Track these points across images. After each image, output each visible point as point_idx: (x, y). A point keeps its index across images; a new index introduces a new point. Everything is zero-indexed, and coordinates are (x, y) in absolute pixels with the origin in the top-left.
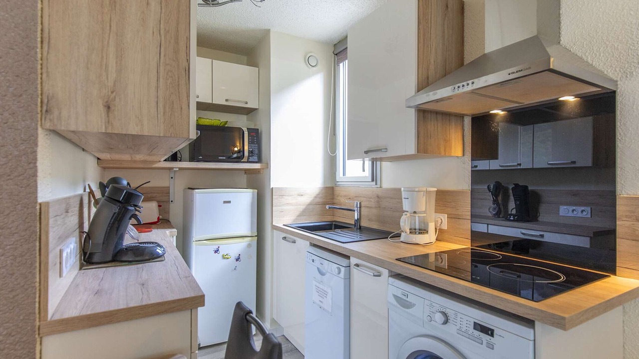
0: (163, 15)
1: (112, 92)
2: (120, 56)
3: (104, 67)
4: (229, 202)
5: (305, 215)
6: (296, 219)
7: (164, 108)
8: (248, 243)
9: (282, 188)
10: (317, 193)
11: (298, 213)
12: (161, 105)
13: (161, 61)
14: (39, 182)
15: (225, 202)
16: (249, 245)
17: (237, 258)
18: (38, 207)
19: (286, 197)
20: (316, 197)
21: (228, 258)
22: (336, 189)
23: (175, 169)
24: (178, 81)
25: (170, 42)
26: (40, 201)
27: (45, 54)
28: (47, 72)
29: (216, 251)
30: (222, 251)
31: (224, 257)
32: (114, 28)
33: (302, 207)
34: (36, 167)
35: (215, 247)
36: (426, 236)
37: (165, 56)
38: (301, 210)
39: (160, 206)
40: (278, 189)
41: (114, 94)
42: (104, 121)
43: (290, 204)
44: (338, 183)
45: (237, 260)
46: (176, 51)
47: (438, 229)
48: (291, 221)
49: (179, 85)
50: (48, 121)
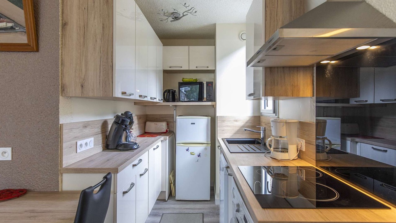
0: (102, 44)
1: (84, 80)
2: (86, 65)
3: (81, 71)
4: (194, 124)
5: (239, 134)
6: (232, 136)
7: (102, 84)
8: (205, 147)
9: (223, 116)
10: (248, 120)
11: (234, 132)
12: (101, 83)
13: (101, 64)
14: (60, 116)
15: (192, 124)
16: (206, 149)
17: (198, 155)
18: (59, 126)
19: (226, 122)
20: (247, 122)
21: (193, 155)
22: (262, 117)
23: (170, 106)
24: (108, 72)
25: (105, 55)
26: (60, 123)
27: (63, 68)
28: (63, 75)
29: (187, 150)
30: (191, 150)
31: (192, 154)
32: (84, 54)
33: (238, 128)
34: (59, 111)
35: (187, 148)
36: (287, 154)
37: (103, 62)
38: (237, 130)
39: (168, 124)
40: (221, 117)
41: (84, 81)
42: (81, 92)
43: (228, 126)
44: (262, 114)
45: (199, 156)
46: (107, 59)
47: (299, 150)
48: (229, 137)
49: (108, 74)
50: (63, 93)
